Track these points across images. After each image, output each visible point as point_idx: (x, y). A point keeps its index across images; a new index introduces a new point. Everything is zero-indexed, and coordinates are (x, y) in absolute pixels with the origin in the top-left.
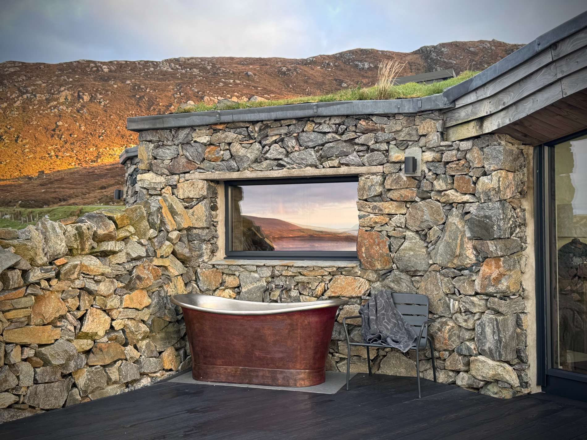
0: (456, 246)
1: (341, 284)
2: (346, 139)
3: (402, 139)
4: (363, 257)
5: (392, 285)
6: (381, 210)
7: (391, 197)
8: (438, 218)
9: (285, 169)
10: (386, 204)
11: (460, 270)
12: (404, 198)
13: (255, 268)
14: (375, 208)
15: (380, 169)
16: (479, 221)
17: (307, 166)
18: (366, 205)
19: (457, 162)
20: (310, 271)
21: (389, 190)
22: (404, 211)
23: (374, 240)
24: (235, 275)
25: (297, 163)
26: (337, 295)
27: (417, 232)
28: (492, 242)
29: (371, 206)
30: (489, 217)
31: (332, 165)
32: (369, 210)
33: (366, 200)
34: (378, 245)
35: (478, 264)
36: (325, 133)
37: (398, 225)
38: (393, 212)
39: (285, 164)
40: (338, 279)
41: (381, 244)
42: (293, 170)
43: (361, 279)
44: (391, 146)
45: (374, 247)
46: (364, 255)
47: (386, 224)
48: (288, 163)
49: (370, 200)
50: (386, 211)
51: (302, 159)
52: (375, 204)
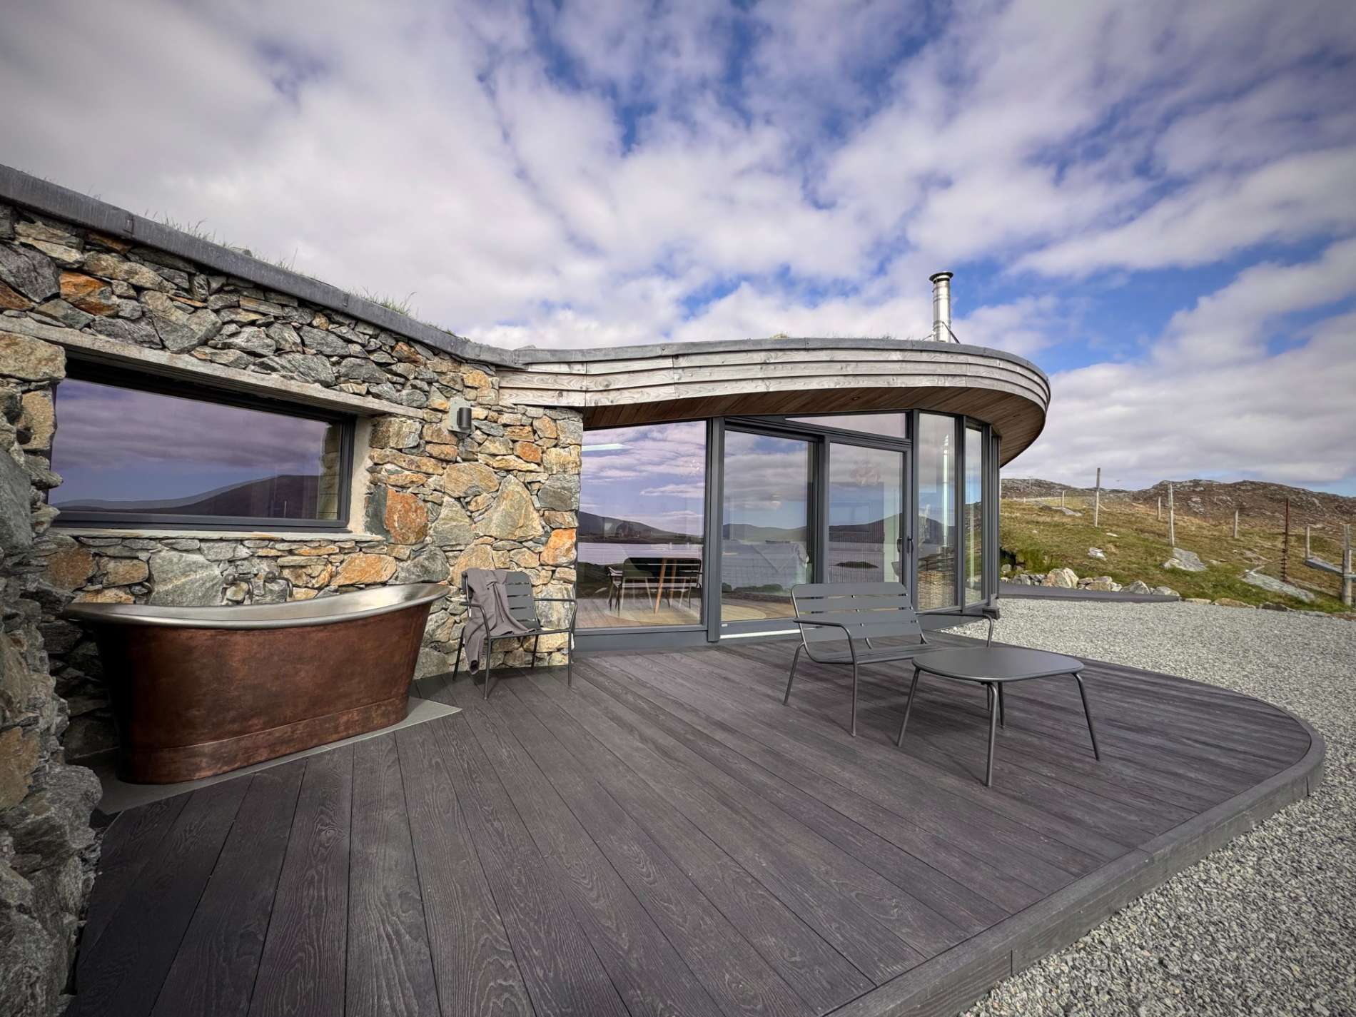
0: (520, 517)
1: (361, 566)
2: (381, 361)
3: (446, 384)
4: (395, 527)
5: (426, 563)
6: (419, 467)
7: (431, 452)
8: (490, 484)
9: (274, 375)
10: (425, 460)
11: (521, 543)
12: (446, 456)
13: (197, 544)
14: (411, 462)
15: (420, 413)
16: (554, 492)
17: (315, 381)
18: (401, 457)
19: (521, 427)
20: (315, 548)
21: (428, 443)
22: (441, 471)
23: (410, 505)
24: (137, 558)
25: (300, 372)
26: (354, 581)
27: (458, 499)
28: (568, 513)
29: (407, 459)
30: (569, 489)
31: (358, 392)
32: (404, 465)
33: (400, 450)
34: (416, 511)
35: (547, 534)
36: (350, 341)
37: (438, 488)
38: (431, 471)
39: (277, 366)
40: (356, 558)
41: (419, 511)
42: (293, 382)
43: (388, 557)
44: (433, 388)
45: (410, 514)
46: (396, 525)
47: (423, 485)
48: (283, 367)
49: (407, 451)
50: (424, 469)
51: (309, 368)
52: (412, 457)
